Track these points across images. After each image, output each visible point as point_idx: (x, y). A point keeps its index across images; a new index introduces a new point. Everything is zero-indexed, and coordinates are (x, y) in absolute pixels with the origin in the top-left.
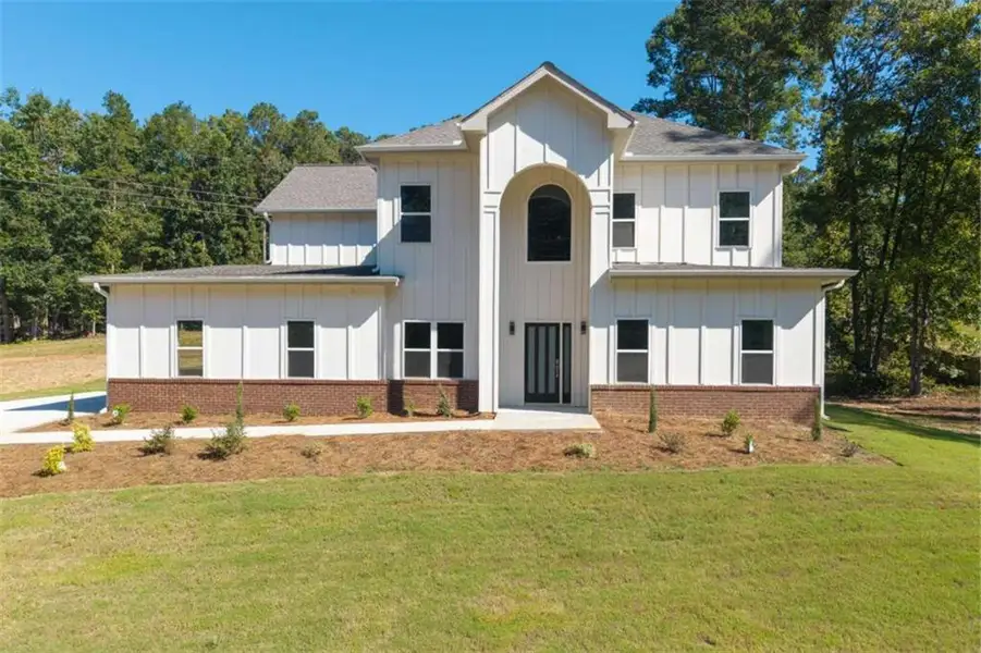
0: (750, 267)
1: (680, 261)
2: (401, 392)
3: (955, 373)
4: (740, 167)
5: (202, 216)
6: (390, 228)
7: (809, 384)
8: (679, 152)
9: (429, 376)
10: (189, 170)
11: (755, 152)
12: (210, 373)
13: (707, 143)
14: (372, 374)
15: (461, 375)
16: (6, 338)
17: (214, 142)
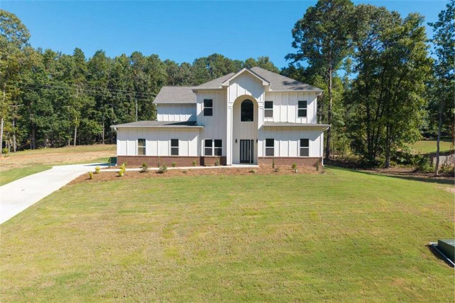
0: (301, 124)
1: (286, 121)
2: (204, 160)
3: (403, 160)
4: (304, 93)
5: (112, 98)
6: (200, 111)
7: (319, 156)
8: (286, 88)
9: (212, 155)
10: (107, 79)
11: (308, 89)
12: (148, 154)
13: (295, 86)
14: (195, 155)
15: (221, 155)
16: (34, 147)
17: (117, 68)
